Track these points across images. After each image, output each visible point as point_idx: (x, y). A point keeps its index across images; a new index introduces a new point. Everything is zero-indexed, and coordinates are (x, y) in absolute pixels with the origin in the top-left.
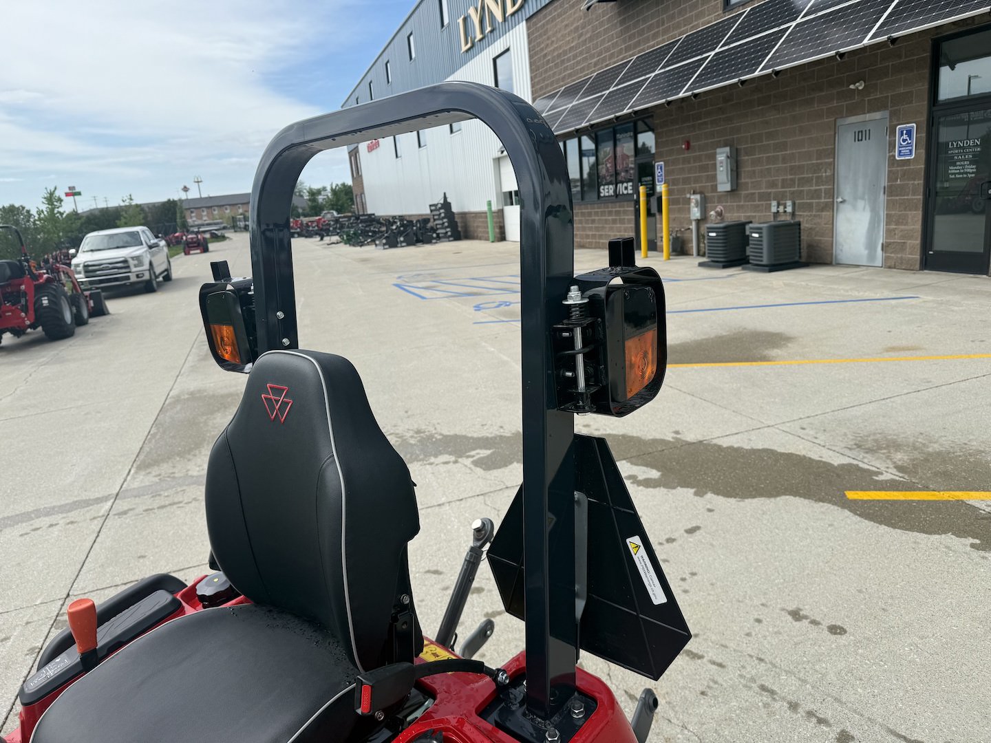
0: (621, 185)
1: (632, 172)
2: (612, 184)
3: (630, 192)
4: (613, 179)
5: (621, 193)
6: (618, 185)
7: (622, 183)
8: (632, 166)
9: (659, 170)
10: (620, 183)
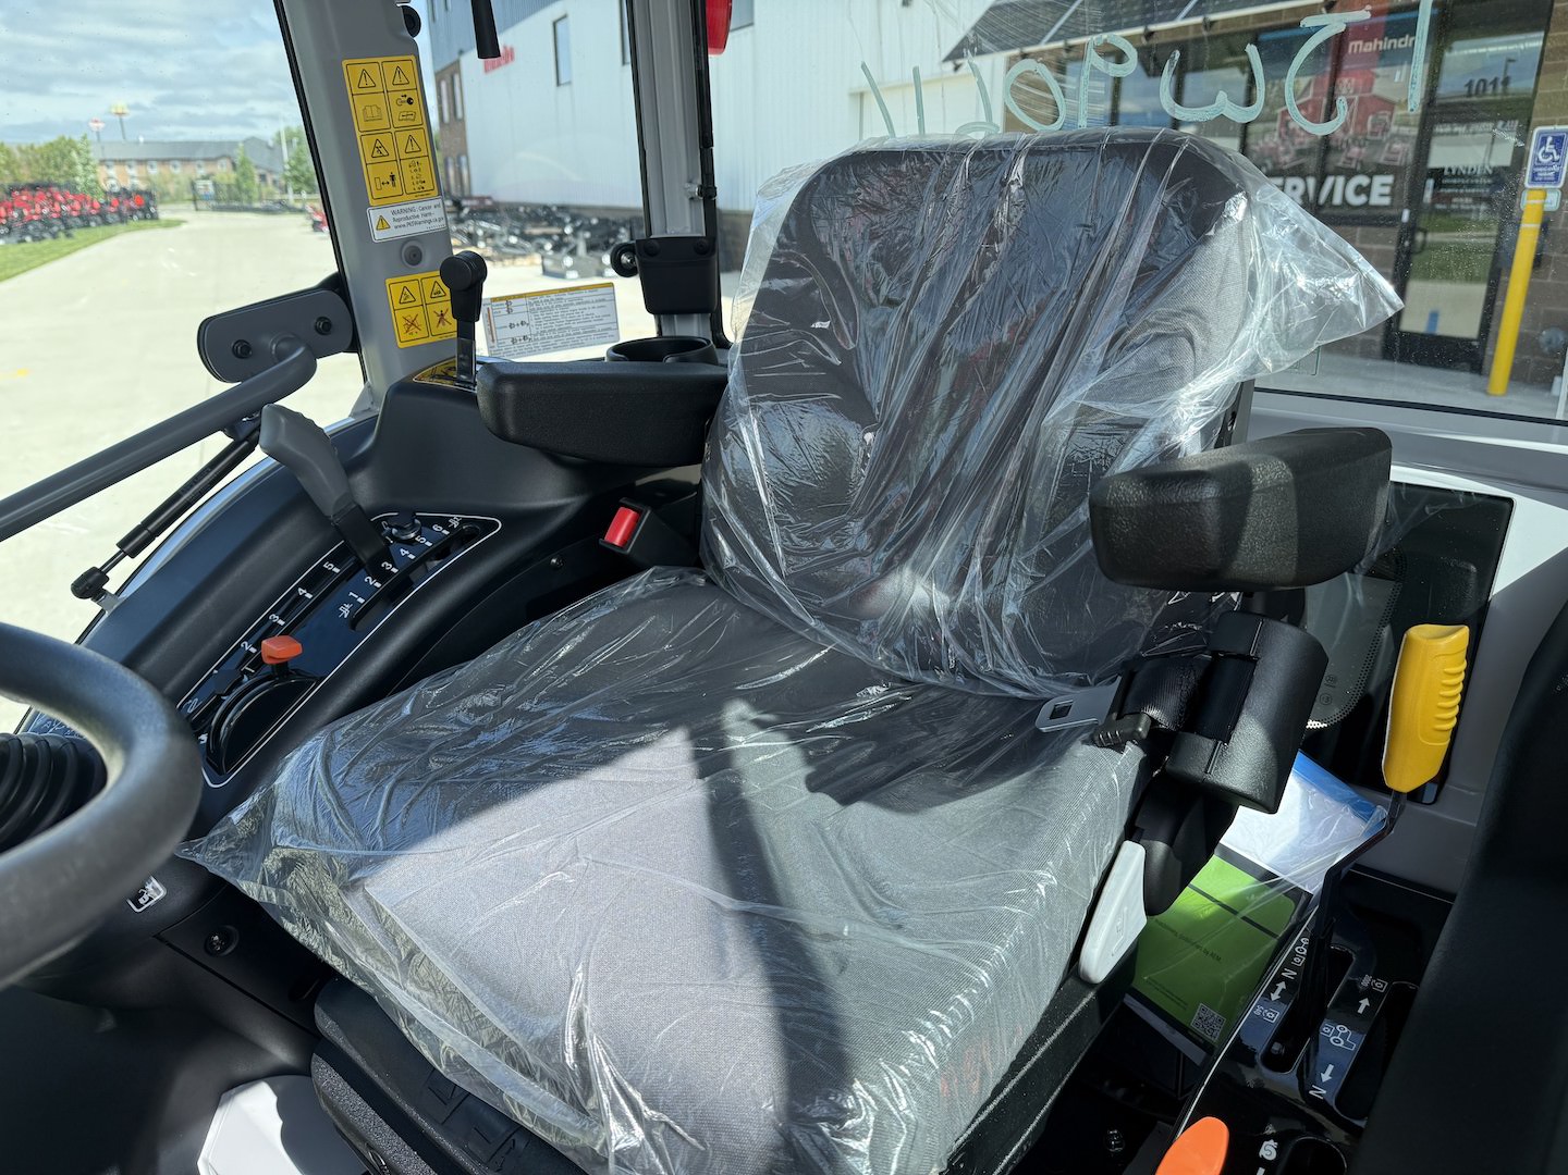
0: (1341, 180)
1: (1397, 146)
2: (1304, 176)
3: (1386, 201)
4: (1311, 162)
5: (1337, 200)
6: (1330, 181)
7: (1349, 174)
8: (1405, 130)
9: (1549, 148)
10: (1338, 172)
